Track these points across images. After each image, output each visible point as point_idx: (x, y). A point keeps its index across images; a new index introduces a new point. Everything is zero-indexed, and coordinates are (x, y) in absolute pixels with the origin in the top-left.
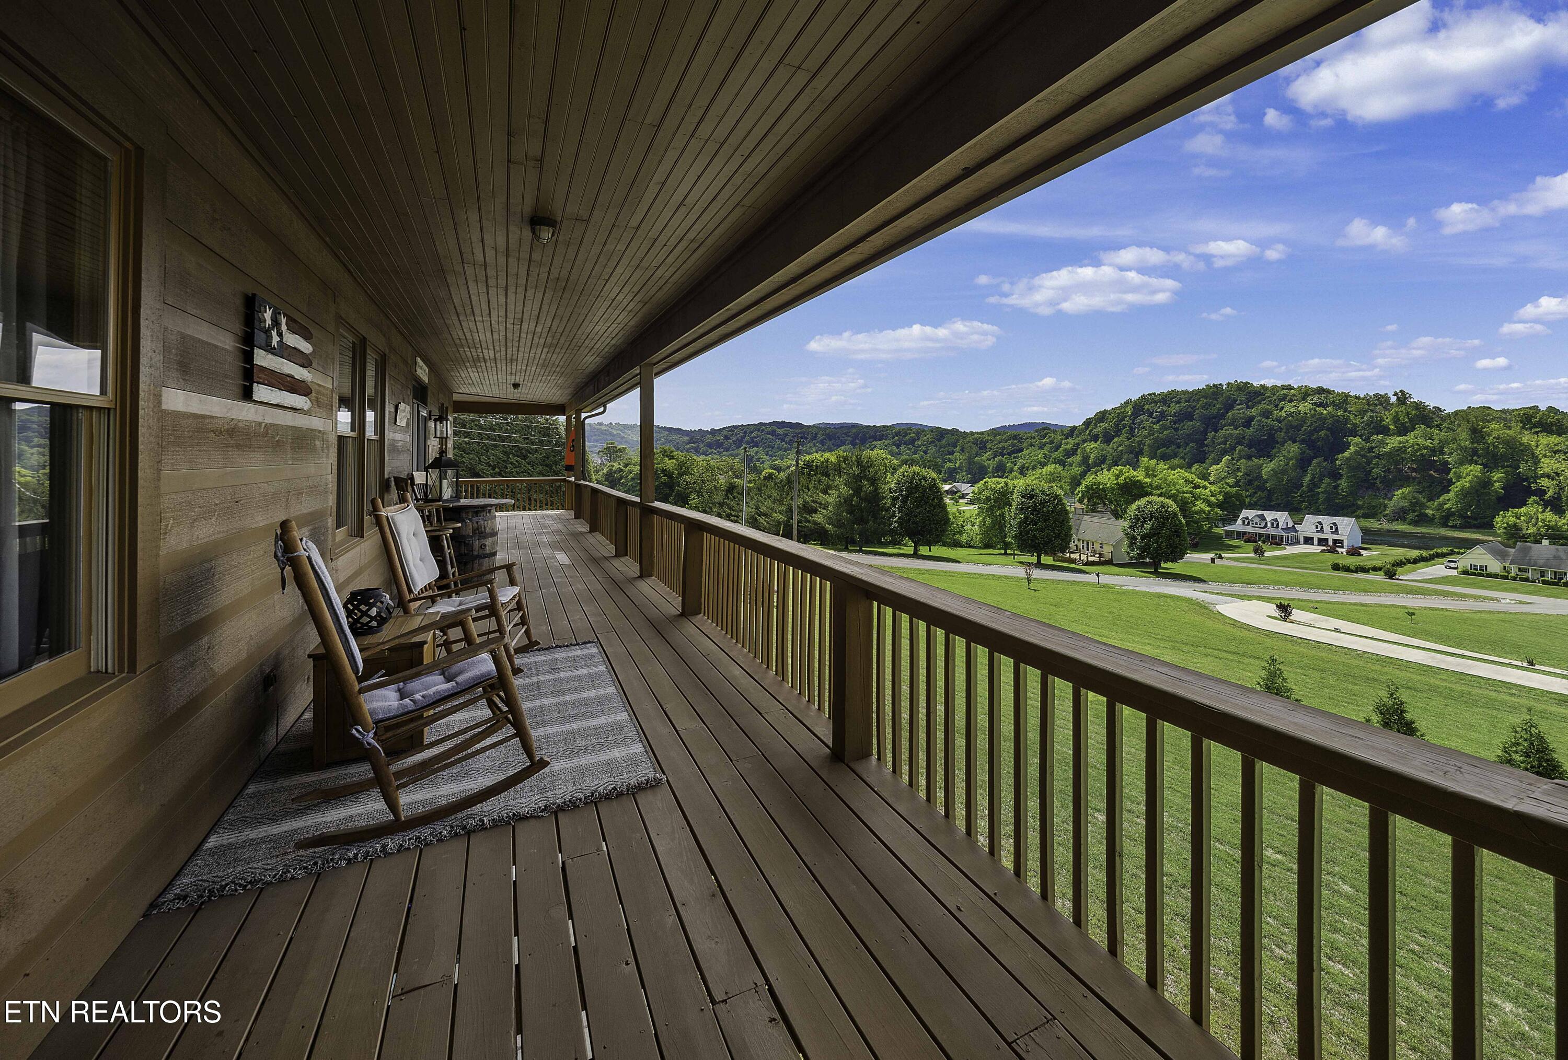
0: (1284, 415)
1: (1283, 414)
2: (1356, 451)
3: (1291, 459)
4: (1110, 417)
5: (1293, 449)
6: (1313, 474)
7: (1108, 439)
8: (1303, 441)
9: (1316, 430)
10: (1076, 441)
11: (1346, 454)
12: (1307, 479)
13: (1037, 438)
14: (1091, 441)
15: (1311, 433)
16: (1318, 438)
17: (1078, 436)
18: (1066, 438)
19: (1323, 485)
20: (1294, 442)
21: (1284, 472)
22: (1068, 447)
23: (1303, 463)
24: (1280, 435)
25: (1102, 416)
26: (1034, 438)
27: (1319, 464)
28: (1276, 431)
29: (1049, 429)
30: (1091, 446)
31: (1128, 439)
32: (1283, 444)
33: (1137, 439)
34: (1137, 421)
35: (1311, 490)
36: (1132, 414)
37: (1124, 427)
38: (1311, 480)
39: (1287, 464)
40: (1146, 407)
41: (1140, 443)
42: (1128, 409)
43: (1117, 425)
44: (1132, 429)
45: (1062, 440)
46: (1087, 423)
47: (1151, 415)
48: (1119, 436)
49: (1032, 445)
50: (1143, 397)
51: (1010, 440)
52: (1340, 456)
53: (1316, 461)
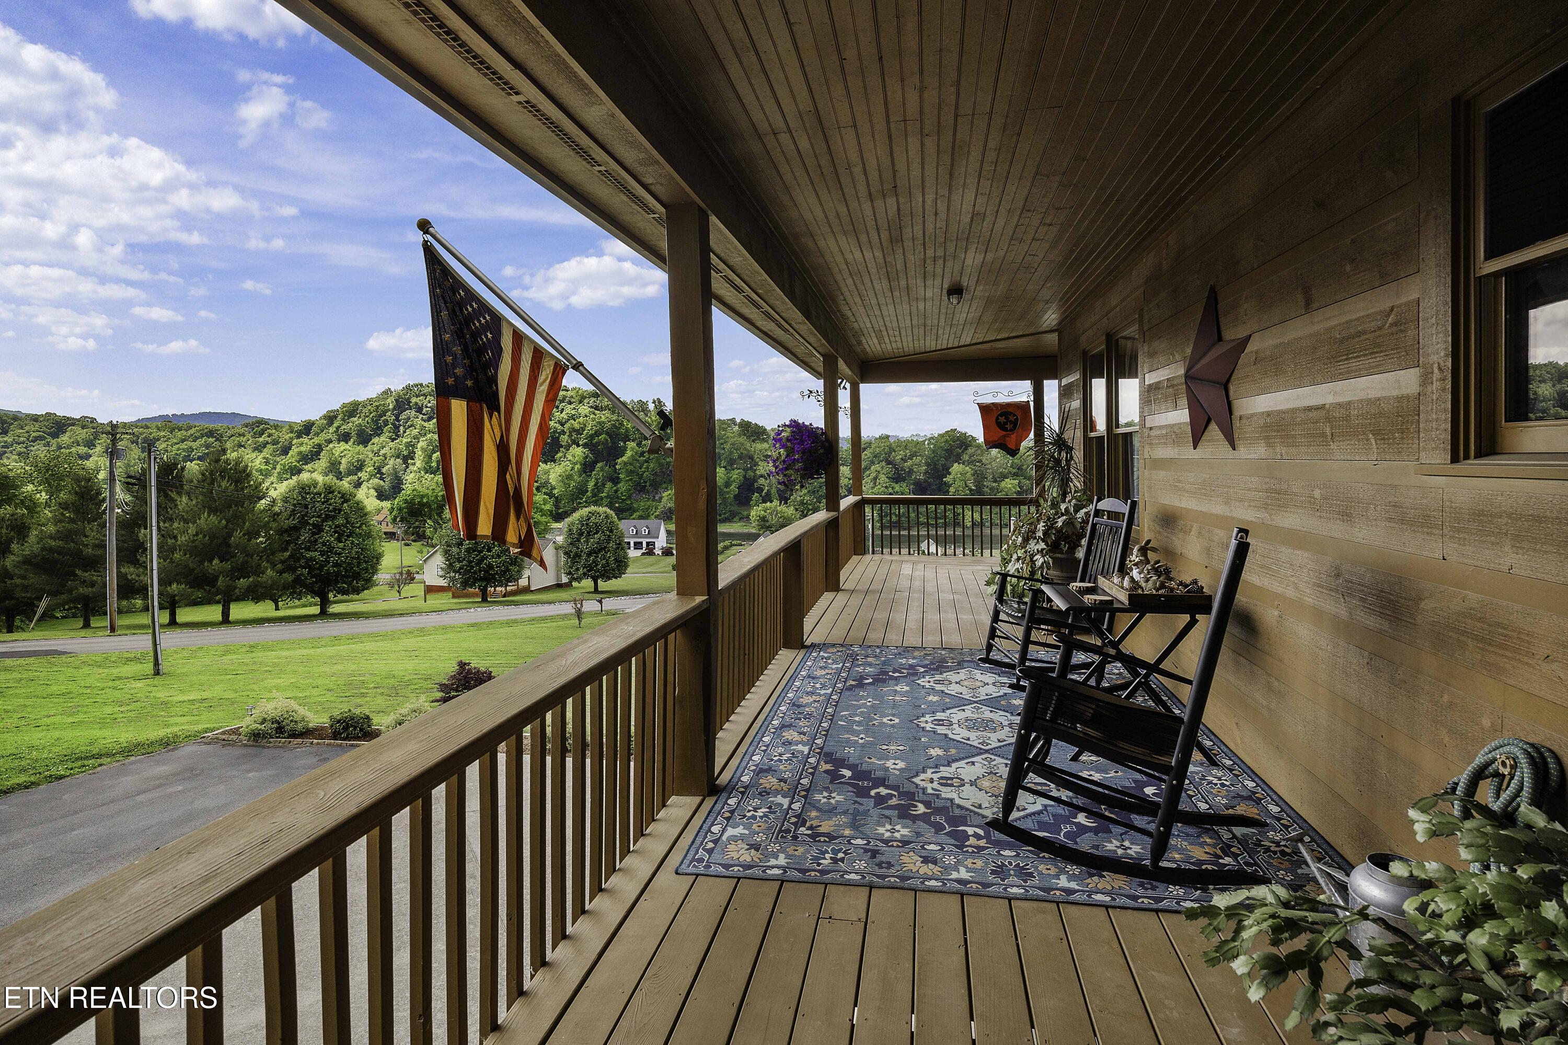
0: (566, 417)
1: (564, 415)
2: (632, 456)
3: (575, 464)
4: (365, 410)
5: (578, 452)
6: (596, 479)
7: (364, 439)
8: (585, 446)
9: (597, 434)
10: (316, 440)
11: (624, 459)
12: (591, 485)
13: (249, 436)
14: (339, 441)
15: (592, 437)
16: (598, 443)
17: (317, 434)
18: (299, 437)
19: (606, 490)
20: (578, 446)
21: (570, 477)
22: (303, 449)
23: (587, 467)
24: (564, 439)
25: (352, 410)
26: (244, 435)
27: (602, 469)
28: (560, 434)
29: (266, 423)
30: (339, 448)
31: (393, 440)
32: (568, 448)
33: (405, 440)
34: (403, 417)
35: (594, 495)
36: (394, 409)
37: (386, 423)
38: (595, 485)
39: (573, 469)
40: (414, 400)
41: (408, 445)
42: (389, 401)
43: (376, 422)
44: (396, 428)
45: (292, 439)
46: (330, 418)
47: (419, 410)
48: (379, 435)
49: (240, 446)
50: (408, 388)
51: (202, 436)
52: (619, 461)
53: (599, 465)
